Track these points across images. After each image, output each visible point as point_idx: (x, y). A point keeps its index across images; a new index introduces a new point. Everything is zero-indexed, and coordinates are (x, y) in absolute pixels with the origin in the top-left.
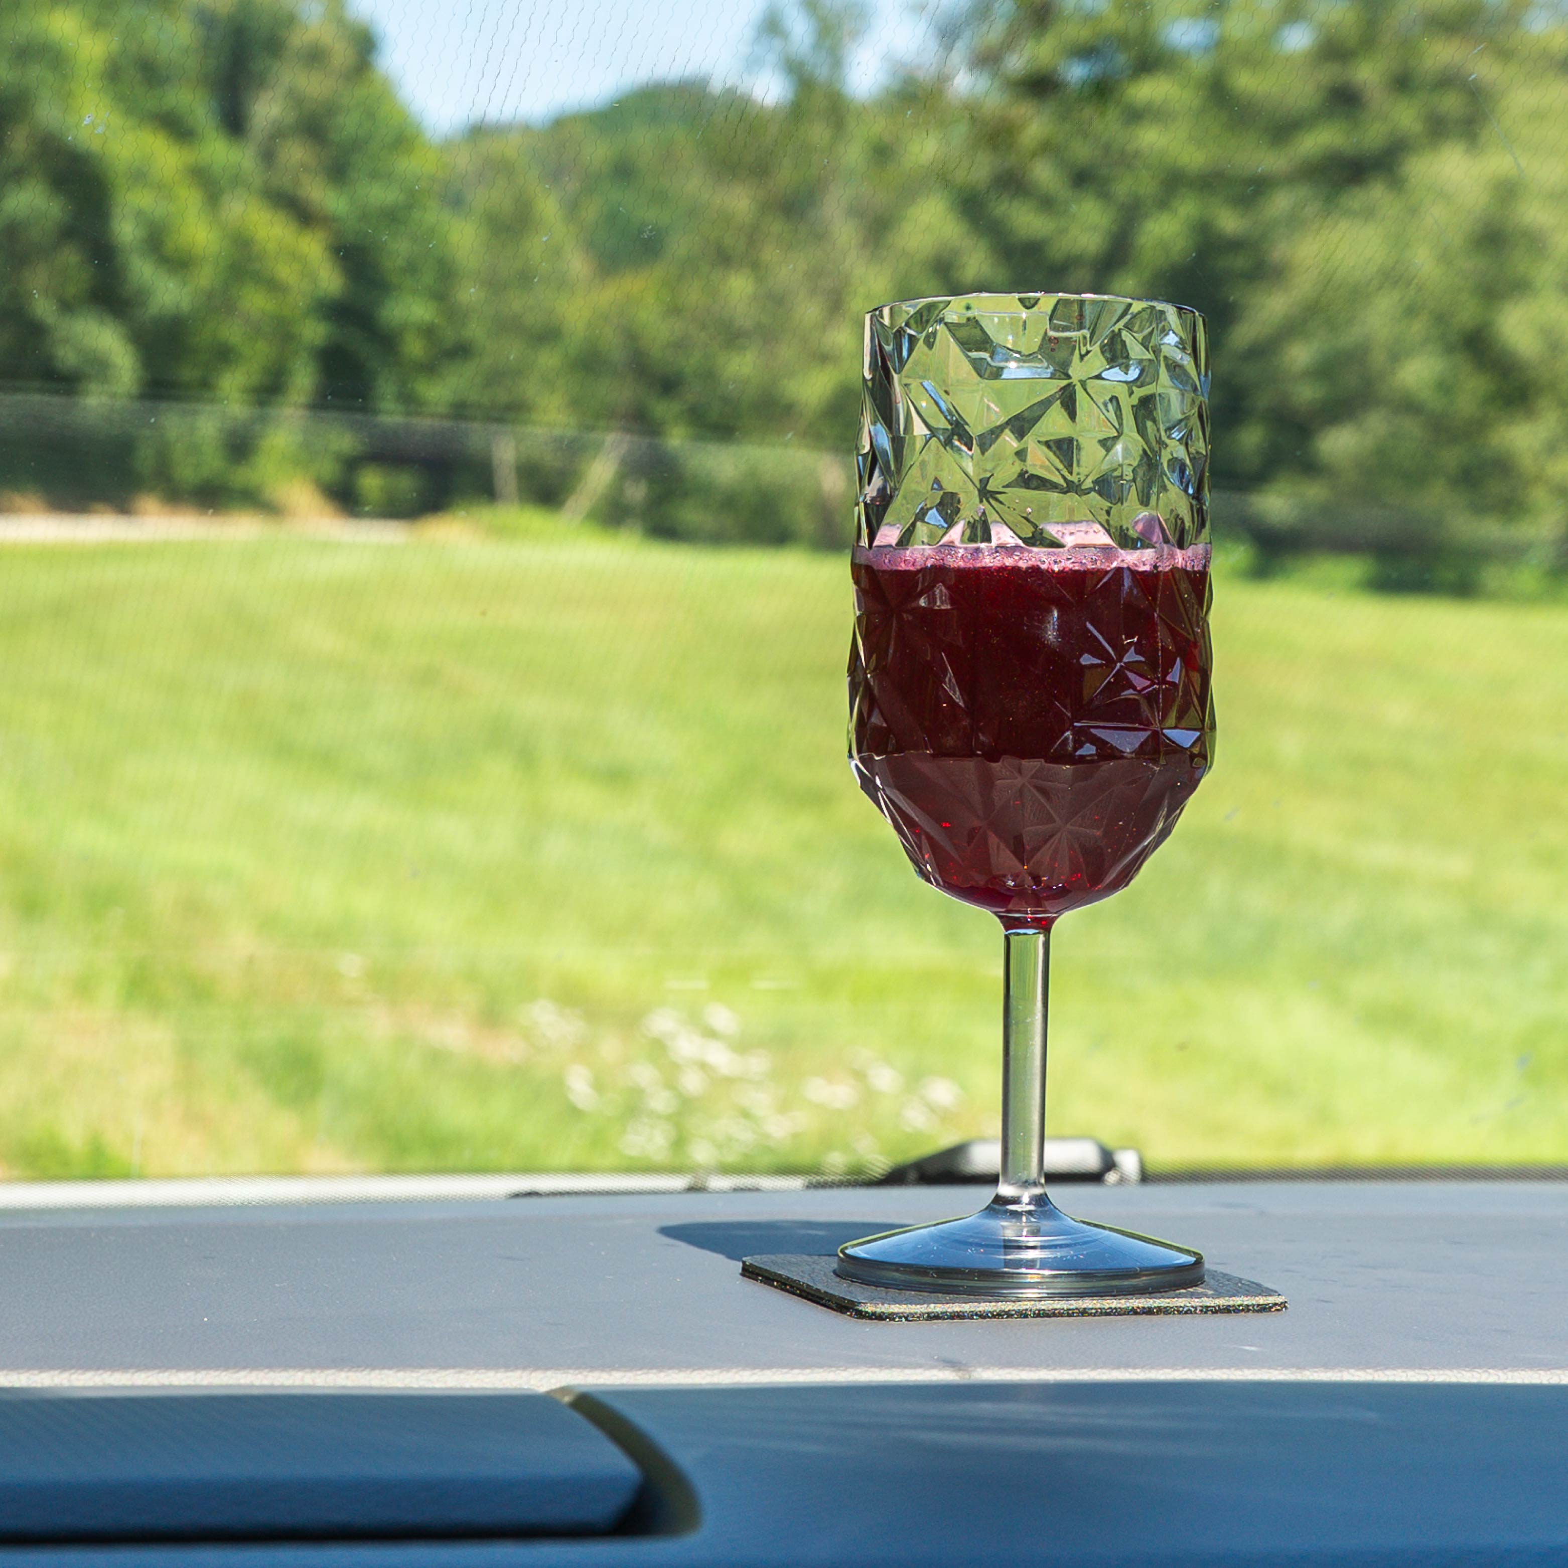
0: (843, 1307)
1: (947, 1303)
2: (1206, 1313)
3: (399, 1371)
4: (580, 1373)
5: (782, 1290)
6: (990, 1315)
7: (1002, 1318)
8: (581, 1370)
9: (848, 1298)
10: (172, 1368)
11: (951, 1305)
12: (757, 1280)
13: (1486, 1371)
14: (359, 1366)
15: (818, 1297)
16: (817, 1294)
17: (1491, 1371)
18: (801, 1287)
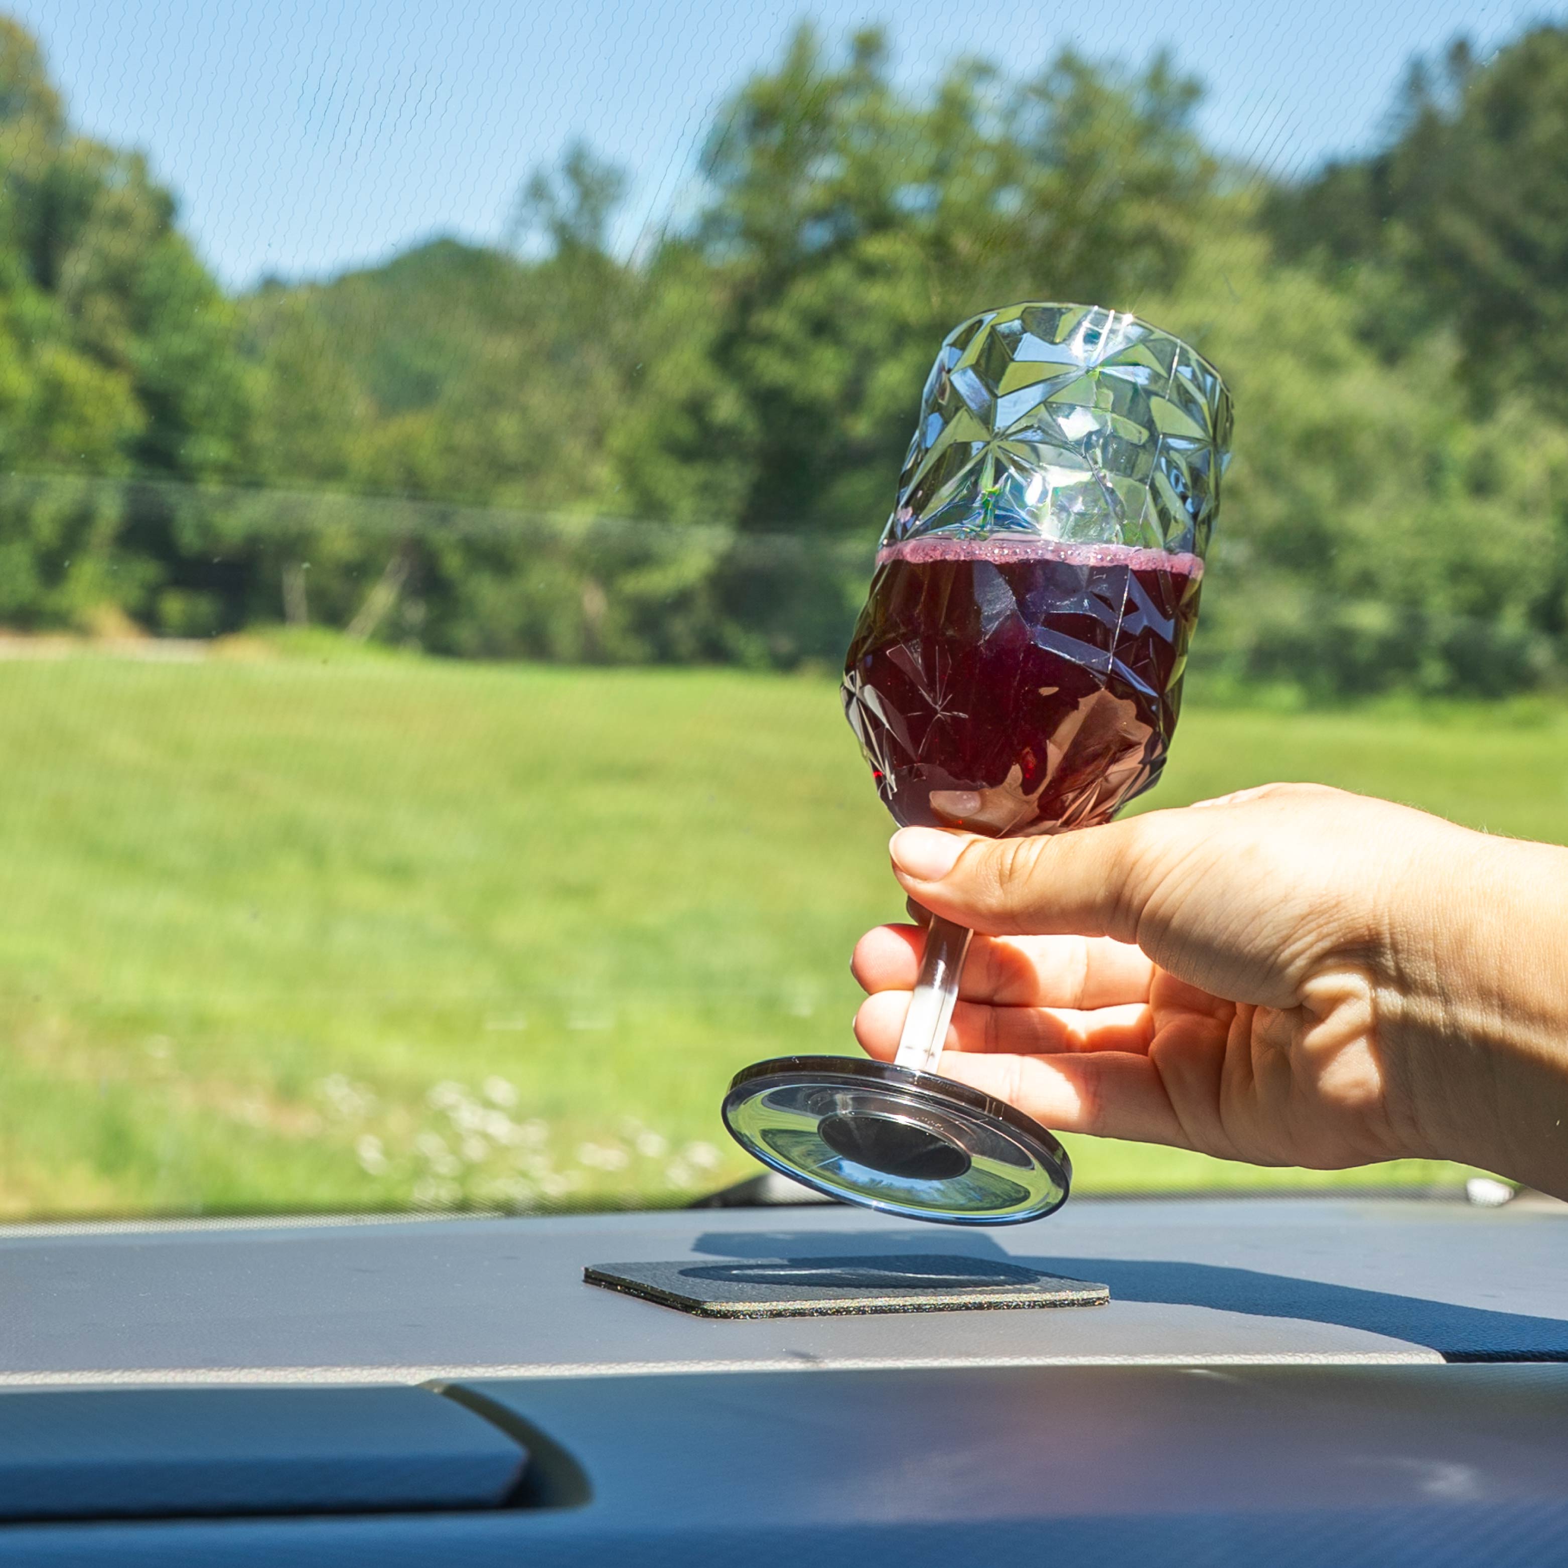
0: (689, 1306)
1: (789, 1301)
2: (1033, 1307)
3: (267, 1370)
4: (444, 1369)
5: (626, 1293)
6: (829, 1312)
7: (842, 1315)
8: (445, 1366)
9: (693, 1297)
10: (47, 1370)
11: (792, 1303)
12: (600, 1286)
13: (1307, 1356)
14: (229, 1366)
15: (663, 1298)
16: (662, 1296)
17: (1312, 1355)
18: (645, 1290)
